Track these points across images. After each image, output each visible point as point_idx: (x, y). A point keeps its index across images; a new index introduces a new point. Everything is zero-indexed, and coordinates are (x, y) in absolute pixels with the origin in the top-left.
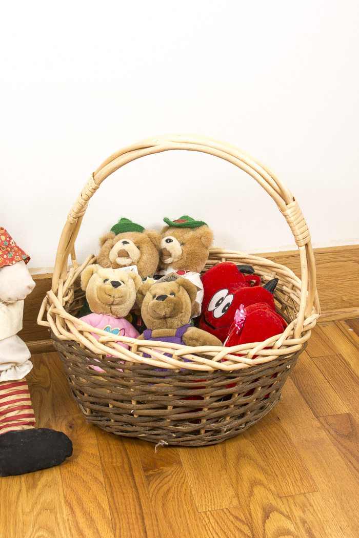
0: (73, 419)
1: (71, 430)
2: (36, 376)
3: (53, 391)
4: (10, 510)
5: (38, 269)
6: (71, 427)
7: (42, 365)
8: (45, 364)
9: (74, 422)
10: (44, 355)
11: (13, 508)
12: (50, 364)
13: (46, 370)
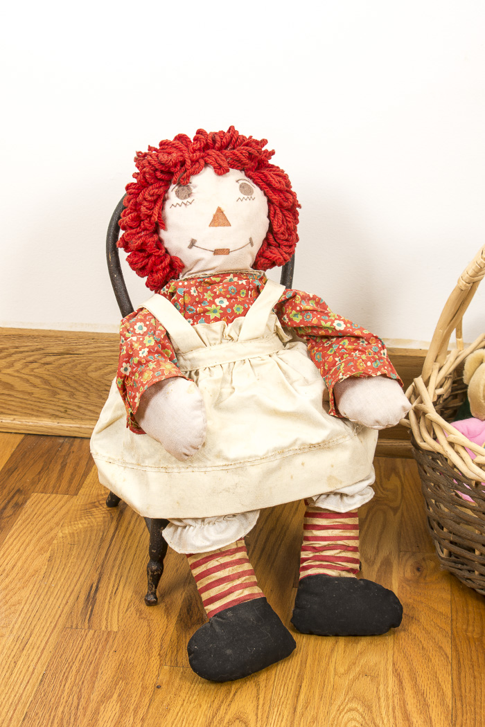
0: (424, 559)
1: (418, 574)
2: (384, 490)
3: (402, 514)
4: (319, 665)
5: (410, 341)
6: (418, 569)
7: (393, 475)
8: (397, 474)
9: (423, 564)
10: (398, 461)
11: (323, 664)
12: (404, 474)
13: (398, 483)
